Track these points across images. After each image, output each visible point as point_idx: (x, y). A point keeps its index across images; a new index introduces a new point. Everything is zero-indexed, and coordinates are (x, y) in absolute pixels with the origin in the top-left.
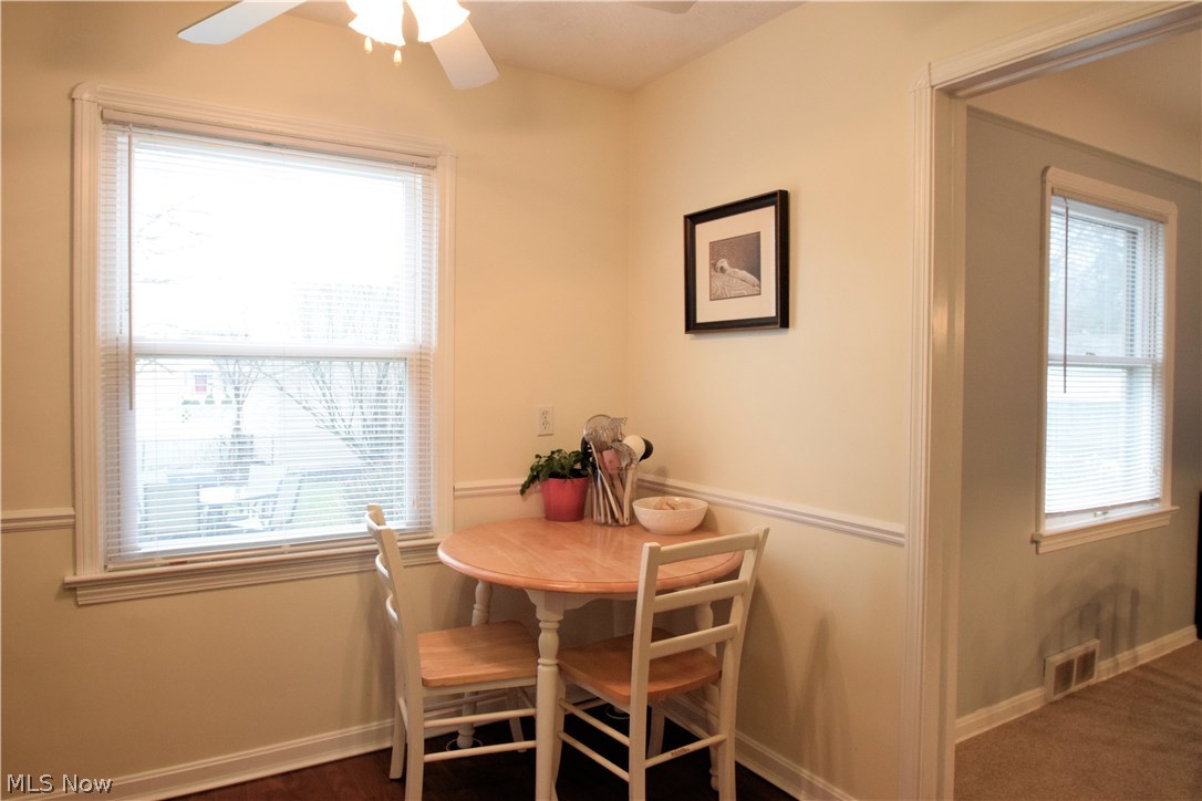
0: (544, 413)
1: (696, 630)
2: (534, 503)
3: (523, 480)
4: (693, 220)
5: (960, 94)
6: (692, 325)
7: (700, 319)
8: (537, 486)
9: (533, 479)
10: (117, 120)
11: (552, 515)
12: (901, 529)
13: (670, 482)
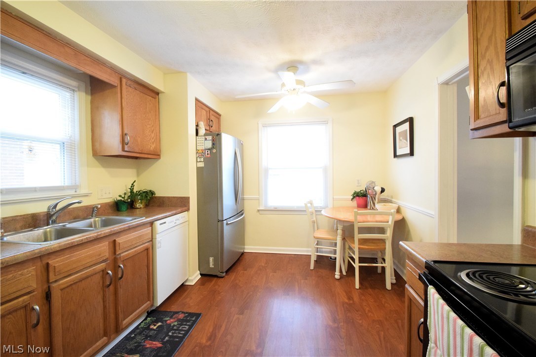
0: (358, 181)
1: (384, 234)
2: (355, 203)
3: (352, 197)
4: (395, 126)
5: (450, 83)
6: (395, 156)
7: (398, 154)
8: (355, 199)
9: (354, 197)
10: (265, 126)
11: (359, 206)
12: (433, 213)
13: (393, 200)
